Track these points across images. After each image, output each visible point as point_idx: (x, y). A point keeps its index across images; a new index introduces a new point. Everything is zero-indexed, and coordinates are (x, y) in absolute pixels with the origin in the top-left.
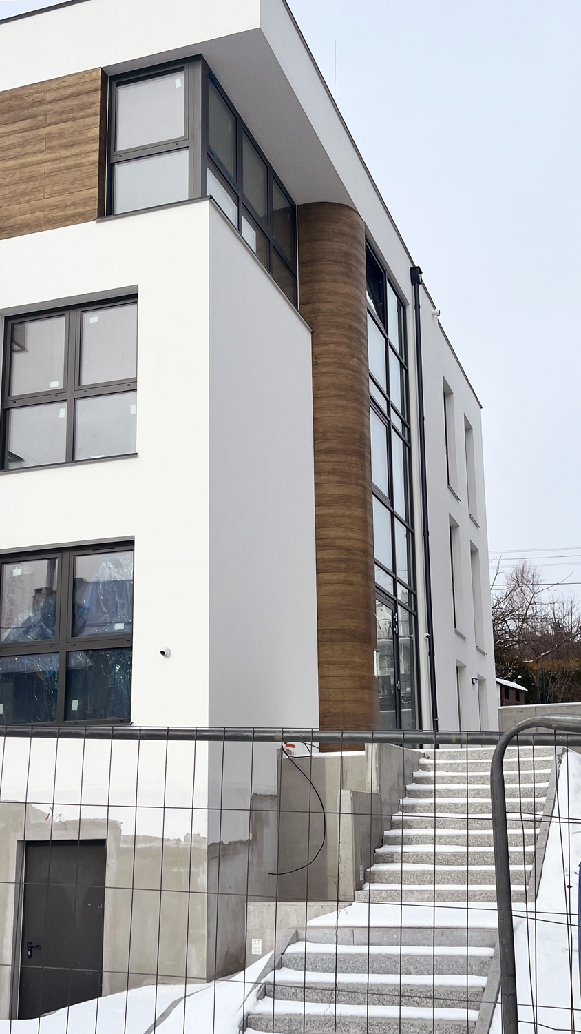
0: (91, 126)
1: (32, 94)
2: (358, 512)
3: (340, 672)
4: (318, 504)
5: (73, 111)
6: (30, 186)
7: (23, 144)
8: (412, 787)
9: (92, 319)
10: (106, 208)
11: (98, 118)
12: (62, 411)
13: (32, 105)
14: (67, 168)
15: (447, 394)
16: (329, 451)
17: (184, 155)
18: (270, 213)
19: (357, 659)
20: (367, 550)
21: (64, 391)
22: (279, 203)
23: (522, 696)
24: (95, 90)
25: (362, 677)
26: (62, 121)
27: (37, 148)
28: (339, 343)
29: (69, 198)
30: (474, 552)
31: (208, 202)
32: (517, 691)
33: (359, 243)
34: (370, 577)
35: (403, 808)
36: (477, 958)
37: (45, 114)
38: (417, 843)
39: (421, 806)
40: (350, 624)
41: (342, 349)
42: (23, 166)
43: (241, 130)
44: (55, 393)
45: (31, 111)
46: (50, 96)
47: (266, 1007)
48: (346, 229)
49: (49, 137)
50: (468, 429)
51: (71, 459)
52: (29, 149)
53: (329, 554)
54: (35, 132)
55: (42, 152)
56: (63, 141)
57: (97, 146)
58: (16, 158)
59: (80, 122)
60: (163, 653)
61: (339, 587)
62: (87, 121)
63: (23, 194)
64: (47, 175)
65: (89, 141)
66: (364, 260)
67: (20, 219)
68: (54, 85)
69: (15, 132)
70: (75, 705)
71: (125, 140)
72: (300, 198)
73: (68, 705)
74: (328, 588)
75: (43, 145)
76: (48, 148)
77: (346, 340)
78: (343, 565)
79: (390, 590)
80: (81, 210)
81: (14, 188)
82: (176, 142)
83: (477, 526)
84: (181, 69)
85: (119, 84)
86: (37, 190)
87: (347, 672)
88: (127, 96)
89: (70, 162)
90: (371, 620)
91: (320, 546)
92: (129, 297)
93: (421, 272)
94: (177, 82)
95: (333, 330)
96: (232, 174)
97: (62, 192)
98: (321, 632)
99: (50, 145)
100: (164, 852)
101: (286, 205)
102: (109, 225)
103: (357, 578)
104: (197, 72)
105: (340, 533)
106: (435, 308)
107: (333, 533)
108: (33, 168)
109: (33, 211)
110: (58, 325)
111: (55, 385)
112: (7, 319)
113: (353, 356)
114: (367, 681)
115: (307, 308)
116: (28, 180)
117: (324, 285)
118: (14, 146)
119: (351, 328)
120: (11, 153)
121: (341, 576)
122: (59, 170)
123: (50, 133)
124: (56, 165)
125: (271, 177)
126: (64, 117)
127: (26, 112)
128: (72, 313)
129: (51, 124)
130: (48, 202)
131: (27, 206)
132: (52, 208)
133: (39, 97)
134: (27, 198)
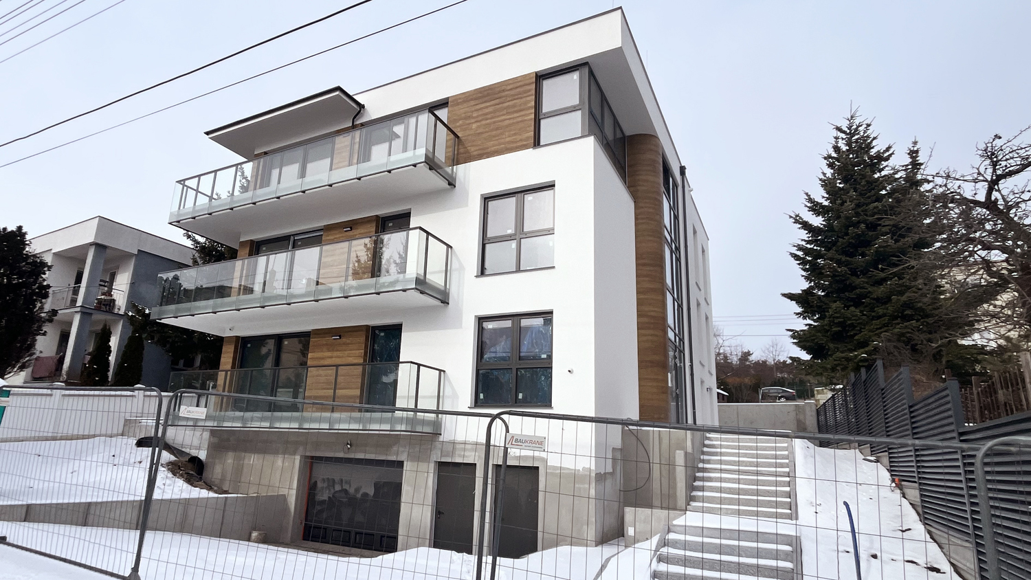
0: (530, 101)
1: (498, 87)
2: (660, 297)
3: (650, 384)
4: (638, 292)
5: (520, 94)
6: (499, 132)
7: (494, 112)
8: (705, 449)
9: (529, 198)
10: (537, 143)
11: (534, 97)
12: (514, 244)
13: (500, 92)
14: (518, 122)
15: (695, 232)
16: (644, 265)
17: (579, 113)
18: (615, 140)
19: (660, 377)
20: (665, 318)
21: (515, 235)
22: (619, 135)
23: (725, 398)
24: (533, 83)
25: (663, 387)
26: (515, 99)
27: (501, 113)
28: (650, 207)
29: (518, 137)
30: (707, 318)
31: (593, 137)
32: (723, 395)
33: (660, 154)
34: (666, 333)
35: (703, 461)
36: (783, 551)
37: (506, 96)
38: (716, 481)
39: (713, 460)
40: (656, 358)
41: (651, 210)
42: (494, 122)
43: (604, 99)
44: (510, 236)
45: (499, 95)
46: (509, 87)
47: (663, 567)
48: (652, 147)
49: (508, 107)
50: (703, 251)
51: (518, 270)
52: (498, 114)
53: (645, 320)
54: (501, 105)
55: (504, 115)
56: (516, 109)
57: (533, 111)
58: (491, 118)
59: (524, 99)
60: (569, 371)
61: (650, 338)
62: (528, 99)
63: (494, 136)
64: (507, 126)
65: (530, 108)
66: (662, 163)
67: (493, 149)
68: (511, 82)
69: (490, 106)
70: (520, 396)
71: (546, 107)
72: (628, 132)
73: (517, 396)
74: (645, 338)
75: (505, 112)
76: (507, 113)
77: (653, 206)
78: (652, 326)
79: (673, 339)
80: (525, 143)
81: (489, 134)
82: (574, 107)
83: (708, 304)
84: (578, 69)
85: (543, 79)
86: (502, 134)
87: (655, 384)
88: (547, 85)
89: (520, 119)
90: (666, 356)
91: (639, 316)
92: (551, 186)
93: (685, 169)
94: (575, 76)
95: (647, 201)
96: (600, 121)
97: (515, 134)
98: (640, 362)
99: (508, 111)
100: (575, 477)
101: (622, 136)
102: (539, 151)
103: (660, 333)
104: (586, 70)
105: (652, 309)
106: (690, 187)
107: (646, 308)
108: (500, 123)
109: (500, 144)
110: (512, 201)
111: (510, 232)
112: (485, 199)
113: (658, 214)
114: (665, 389)
115: (632, 189)
116: (497, 129)
117: (641, 177)
118: (491, 113)
119: (656, 199)
120: (489, 116)
121: (651, 332)
122: (514, 123)
123: (509, 106)
124: (511, 121)
125: (616, 123)
126: (516, 97)
127: (496, 96)
128: (519, 195)
129: (509, 101)
130: (508, 139)
131: (496, 142)
132: (509, 142)
133: (503, 88)
134: (497, 138)
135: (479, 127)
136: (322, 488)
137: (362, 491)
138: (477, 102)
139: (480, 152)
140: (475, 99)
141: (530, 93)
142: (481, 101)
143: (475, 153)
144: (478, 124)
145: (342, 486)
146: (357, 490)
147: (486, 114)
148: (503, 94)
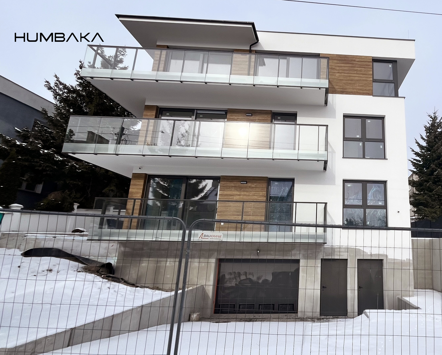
0: (370, 71)
1: (352, 58)
5: (364, 65)
6: (352, 82)
7: (349, 70)
9: (368, 121)
12: (361, 144)
13: (352, 61)
21: (361, 139)
24: (371, 62)
29: (365, 88)
31: (404, 98)
37: (356, 64)
42: (350, 76)
44: (359, 139)
46: (357, 60)
49: (357, 70)
51: (364, 157)
52: (351, 72)
54: (353, 68)
55: (355, 74)
56: (362, 73)
57: (371, 76)
58: (347, 73)
59: (366, 69)
62: (368, 69)
64: (357, 80)
65: (369, 74)
67: (349, 90)
68: (359, 57)
69: (347, 66)
70: (368, 223)
75: (355, 72)
80: (368, 92)
81: (347, 81)
82: (391, 81)
84: (392, 63)
85: (374, 62)
86: (354, 84)
89: (364, 79)
92: (382, 118)
94: (390, 66)
97: (362, 86)
99: (357, 73)
104: (396, 64)
108: (353, 78)
109: (354, 89)
111: (358, 136)
116: (352, 80)
118: (347, 70)
122: (360, 80)
124: (360, 78)
126: (362, 66)
127: (350, 62)
128: (363, 118)
129: (357, 67)
130: (358, 87)
131: (351, 87)
132: (359, 89)
133: (354, 59)
134: (351, 85)
135: (339, 76)
136: (230, 278)
137: (263, 278)
138: (338, 62)
139: (341, 90)
140: (337, 60)
141: (369, 67)
142: (341, 62)
143: (339, 90)
144: (340, 74)
145: (246, 276)
146: (259, 278)
147: (345, 70)
148: (355, 62)
